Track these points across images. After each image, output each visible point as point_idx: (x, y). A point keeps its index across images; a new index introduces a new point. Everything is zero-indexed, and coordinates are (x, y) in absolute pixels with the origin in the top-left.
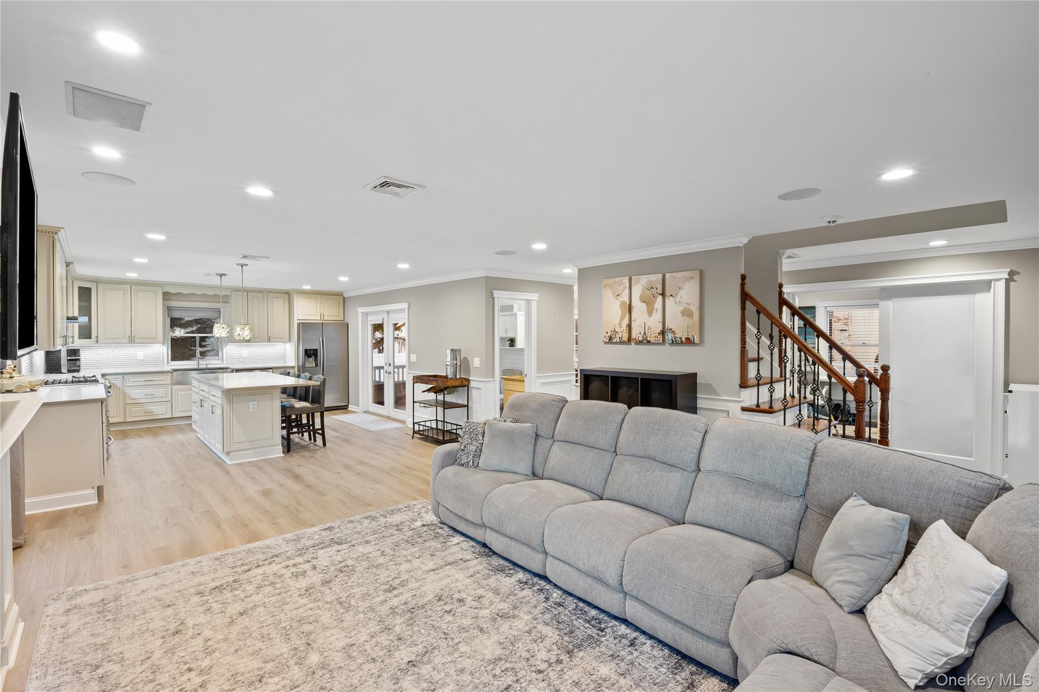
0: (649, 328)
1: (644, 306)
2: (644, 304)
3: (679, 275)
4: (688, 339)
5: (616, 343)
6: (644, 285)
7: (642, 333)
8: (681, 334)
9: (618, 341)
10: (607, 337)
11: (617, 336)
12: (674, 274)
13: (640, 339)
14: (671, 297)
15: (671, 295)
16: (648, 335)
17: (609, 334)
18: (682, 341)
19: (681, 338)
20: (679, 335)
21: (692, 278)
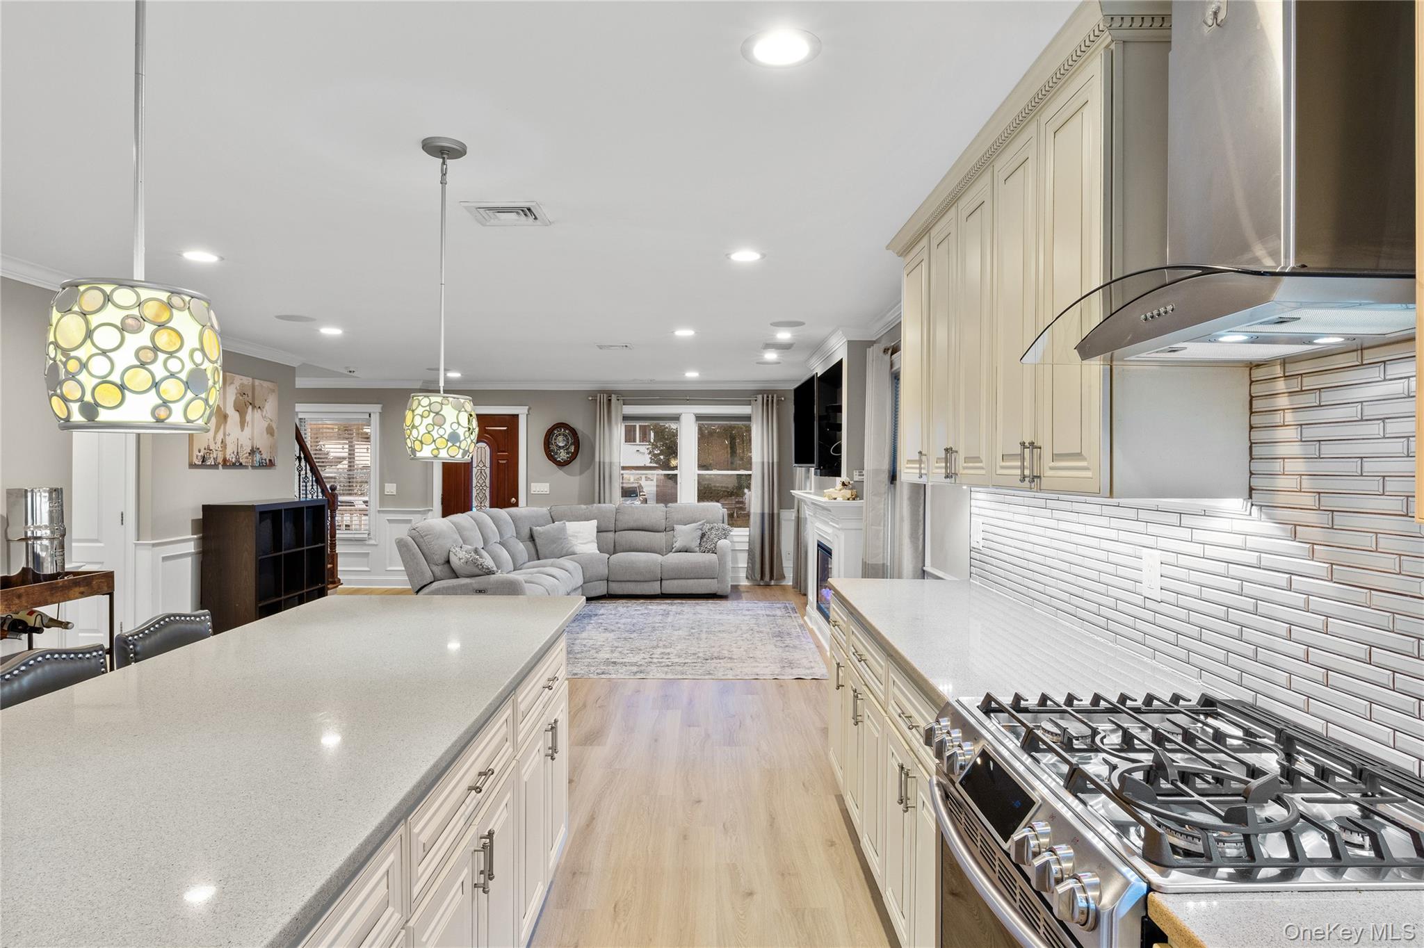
0: (242, 446)
1: (237, 414)
2: (237, 413)
3: (266, 384)
4: (270, 460)
5: (211, 467)
6: (238, 388)
7: (235, 453)
8: (266, 456)
9: (213, 463)
10: (199, 457)
11: (211, 456)
12: (262, 382)
13: (234, 460)
14: (259, 410)
15: (259, 407)
16: (240, 455)
17: (202, 454)
18: (266, 463)
19: (265, 460)
20: (264, 456)
21: (273, 391)
